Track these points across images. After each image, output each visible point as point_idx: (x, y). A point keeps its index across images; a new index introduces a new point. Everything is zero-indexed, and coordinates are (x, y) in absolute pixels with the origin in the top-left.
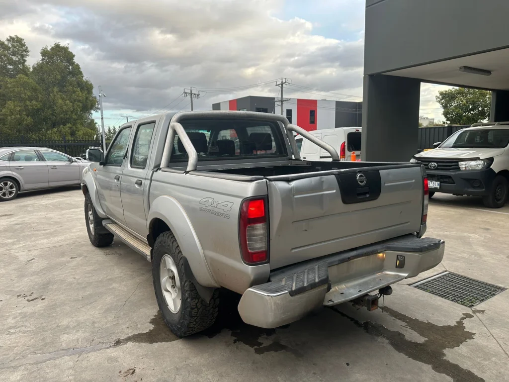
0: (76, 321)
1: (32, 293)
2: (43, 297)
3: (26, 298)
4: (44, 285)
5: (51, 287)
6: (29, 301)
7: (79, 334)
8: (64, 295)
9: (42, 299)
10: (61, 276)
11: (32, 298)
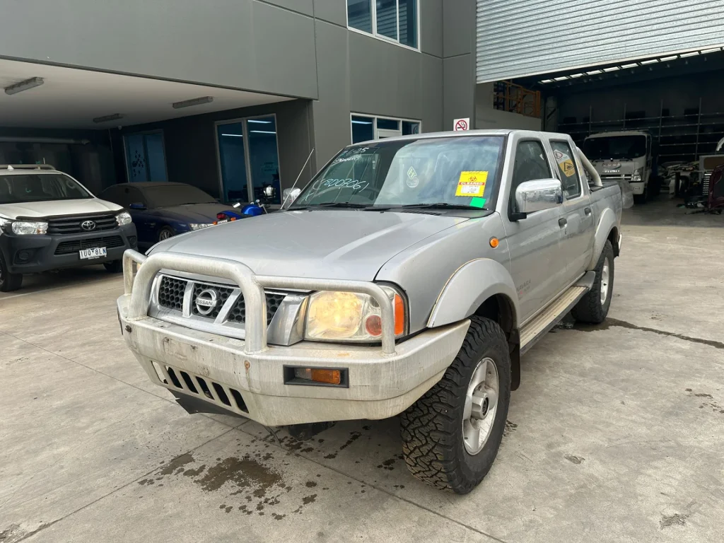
0: (666, 353)
1: (702, 407)
2: (688, 393)
3: (712, 403)
4: (677, 415)
5: (669, 405)
6: (709, 396)
7: (671, 344)
8: (659, 383)
9: (690, 390)
10: (638, 419)
11: (705, 400)
